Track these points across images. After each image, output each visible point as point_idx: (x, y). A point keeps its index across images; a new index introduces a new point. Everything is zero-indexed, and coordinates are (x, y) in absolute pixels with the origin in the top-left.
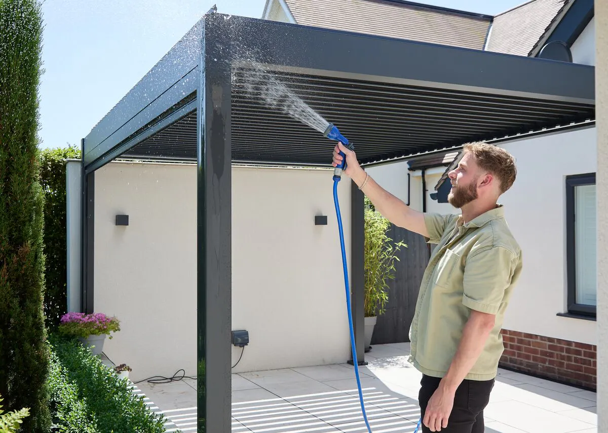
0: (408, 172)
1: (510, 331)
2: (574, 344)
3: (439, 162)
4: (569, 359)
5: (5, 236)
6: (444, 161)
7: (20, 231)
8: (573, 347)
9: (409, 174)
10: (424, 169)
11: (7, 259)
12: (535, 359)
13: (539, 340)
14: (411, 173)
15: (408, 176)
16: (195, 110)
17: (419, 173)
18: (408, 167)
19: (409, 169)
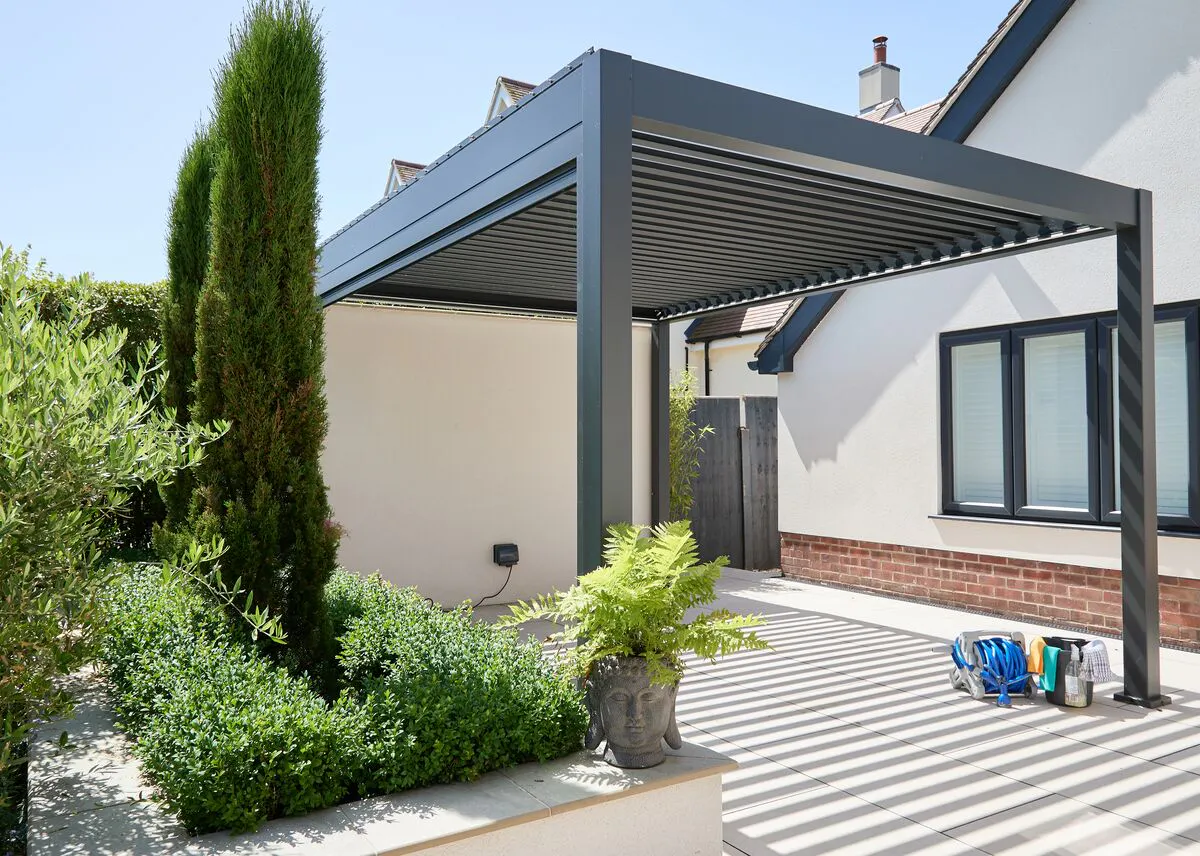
0: (686, 345)
1: (861, 542)
2: (952, 555)
3: (736, 331)
4: (946, 575)
5: (280, 367)
6: (742, 330)
7: (298, 361)
8: (951, 559)
9: (686, 349)
10: (708, 341)
11: (281, 400)
12: (897, 578)
13: (902, 553)
14: (689, 346)
15: (685, 351)
16: (575, 185)
17: (701, 347)
18: (686, 338)
19: (687, 342)
